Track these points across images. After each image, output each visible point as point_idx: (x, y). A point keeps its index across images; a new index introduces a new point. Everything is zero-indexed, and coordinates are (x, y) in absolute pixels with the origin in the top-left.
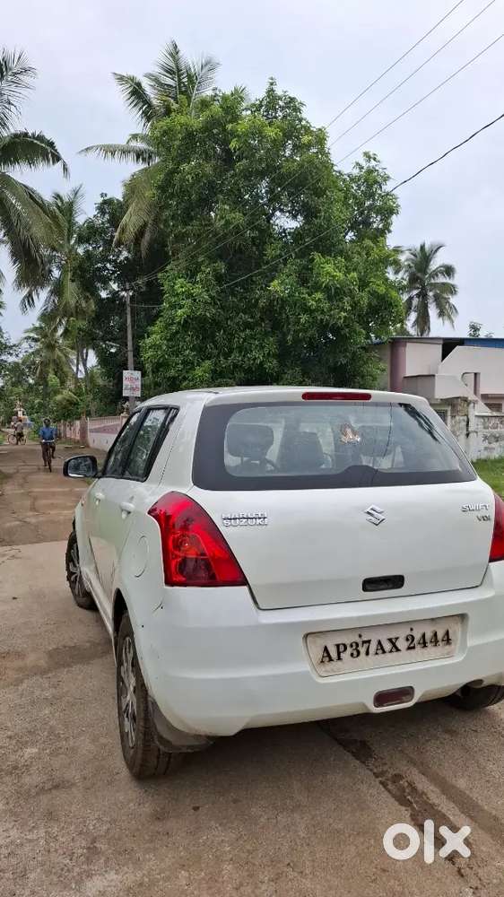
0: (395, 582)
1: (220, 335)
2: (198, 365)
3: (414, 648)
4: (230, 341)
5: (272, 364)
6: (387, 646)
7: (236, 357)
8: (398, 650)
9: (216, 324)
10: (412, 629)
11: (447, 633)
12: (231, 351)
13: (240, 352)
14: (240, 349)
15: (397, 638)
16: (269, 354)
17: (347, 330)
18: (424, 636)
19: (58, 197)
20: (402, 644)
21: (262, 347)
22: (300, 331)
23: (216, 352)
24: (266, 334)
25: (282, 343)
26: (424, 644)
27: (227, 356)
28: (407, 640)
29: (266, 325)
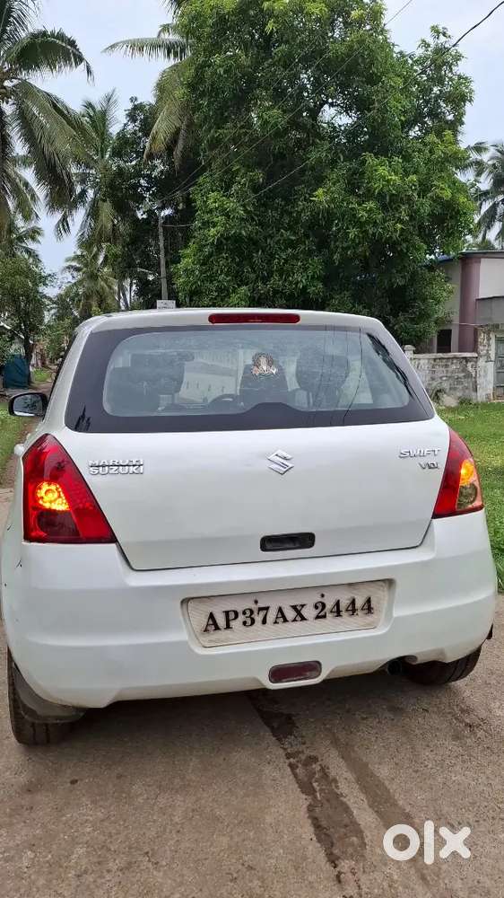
0: (305, 540)
1: (257, 257)
2: (234, 292)
3: (324, 617)
4: (269, 262)
5: (317, 288)
6: (290, 614)
7: (276, 281)
8: (303, 619)
9: (254, 243)
10: (323, 596)
11: (369, 601)
12: (271, 274)
13: (281, 276)
14: (281, 272)
15: (303, 606)
16: (313, 277)
17: (405, 245)
18: (338, 604)
19: (89, 105)
20: (309, 612)
21: (306, 269)
22: (348, 248)
23: (253, 276)
24: (310, 253)
25: (328, 263)
26: (338, 613)
27: (265, 280)
28: (316, 607)
29: (309, 244)
